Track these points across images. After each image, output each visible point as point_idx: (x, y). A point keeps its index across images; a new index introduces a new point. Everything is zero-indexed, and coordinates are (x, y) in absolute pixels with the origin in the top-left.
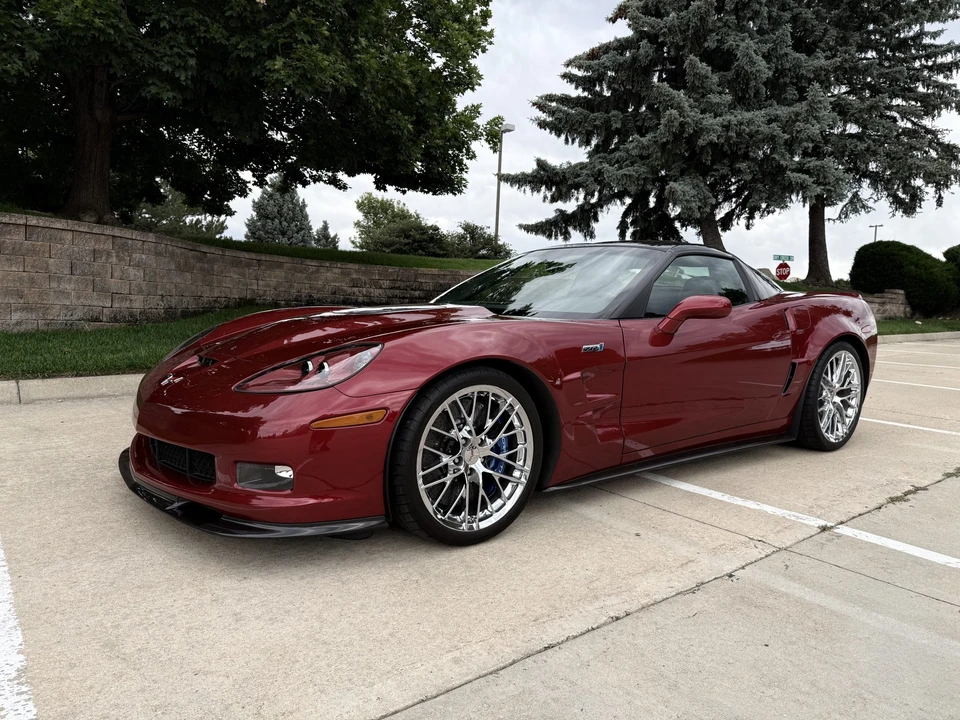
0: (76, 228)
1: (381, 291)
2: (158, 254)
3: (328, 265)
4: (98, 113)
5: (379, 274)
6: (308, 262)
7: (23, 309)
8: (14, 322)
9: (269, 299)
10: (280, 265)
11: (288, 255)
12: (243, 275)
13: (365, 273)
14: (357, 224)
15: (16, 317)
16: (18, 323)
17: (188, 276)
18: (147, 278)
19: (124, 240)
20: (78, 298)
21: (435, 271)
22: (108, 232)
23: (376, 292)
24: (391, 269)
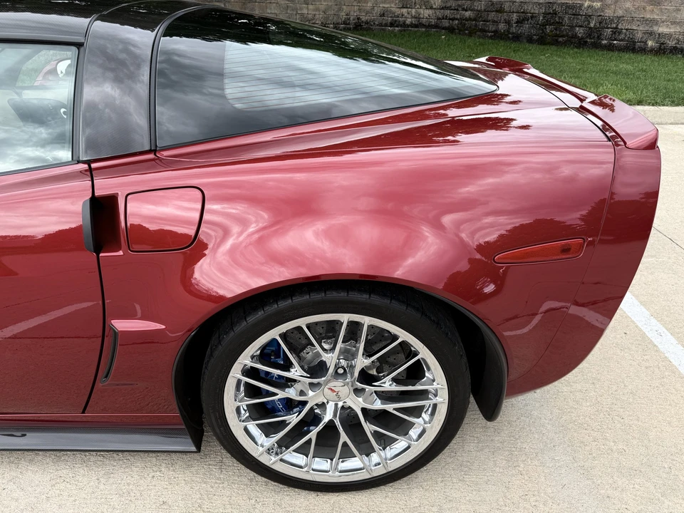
23: (426, 13)
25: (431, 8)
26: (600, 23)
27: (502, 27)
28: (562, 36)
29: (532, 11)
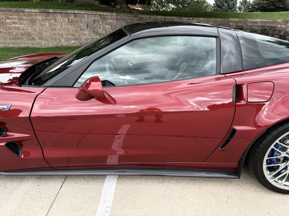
0: (88, 13)
2: (117, 20)
3: (191, 19)
5: (213, 22)
7: (74, 39)
8: (72, 43)
11: (176, 16)
15: (73, 42)
16: (73, 44)
18: (113, 28)
19: (104, 16)
20: (89, 36)
22: (98, 13)
24: (218, 19)
26: (285, 33)
29: (256, 29)
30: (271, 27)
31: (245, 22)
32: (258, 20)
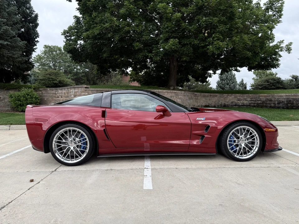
1: (247, 102)
2: (184, 96)
3: (230, 95)
4: (174, 64)
5: (246, 97)
6: (224, 94)
9: (213, 105)
10: (216, 96)
11: (218, 93)
12: (206, 99)
13: (242, 97)
14: (254, 79)
17: (192, 100)
18: (182, 101)
19: (177, 93)
21: (266, 95)
22: (174, 92)
23: (245, 102)
24: (250, 95)
25: (247, 101)
27: (272, 105)
28: (294, 107)
29: (282, 100)
30: (294, 99)
31: (273, 96)
32: (282, 95)
